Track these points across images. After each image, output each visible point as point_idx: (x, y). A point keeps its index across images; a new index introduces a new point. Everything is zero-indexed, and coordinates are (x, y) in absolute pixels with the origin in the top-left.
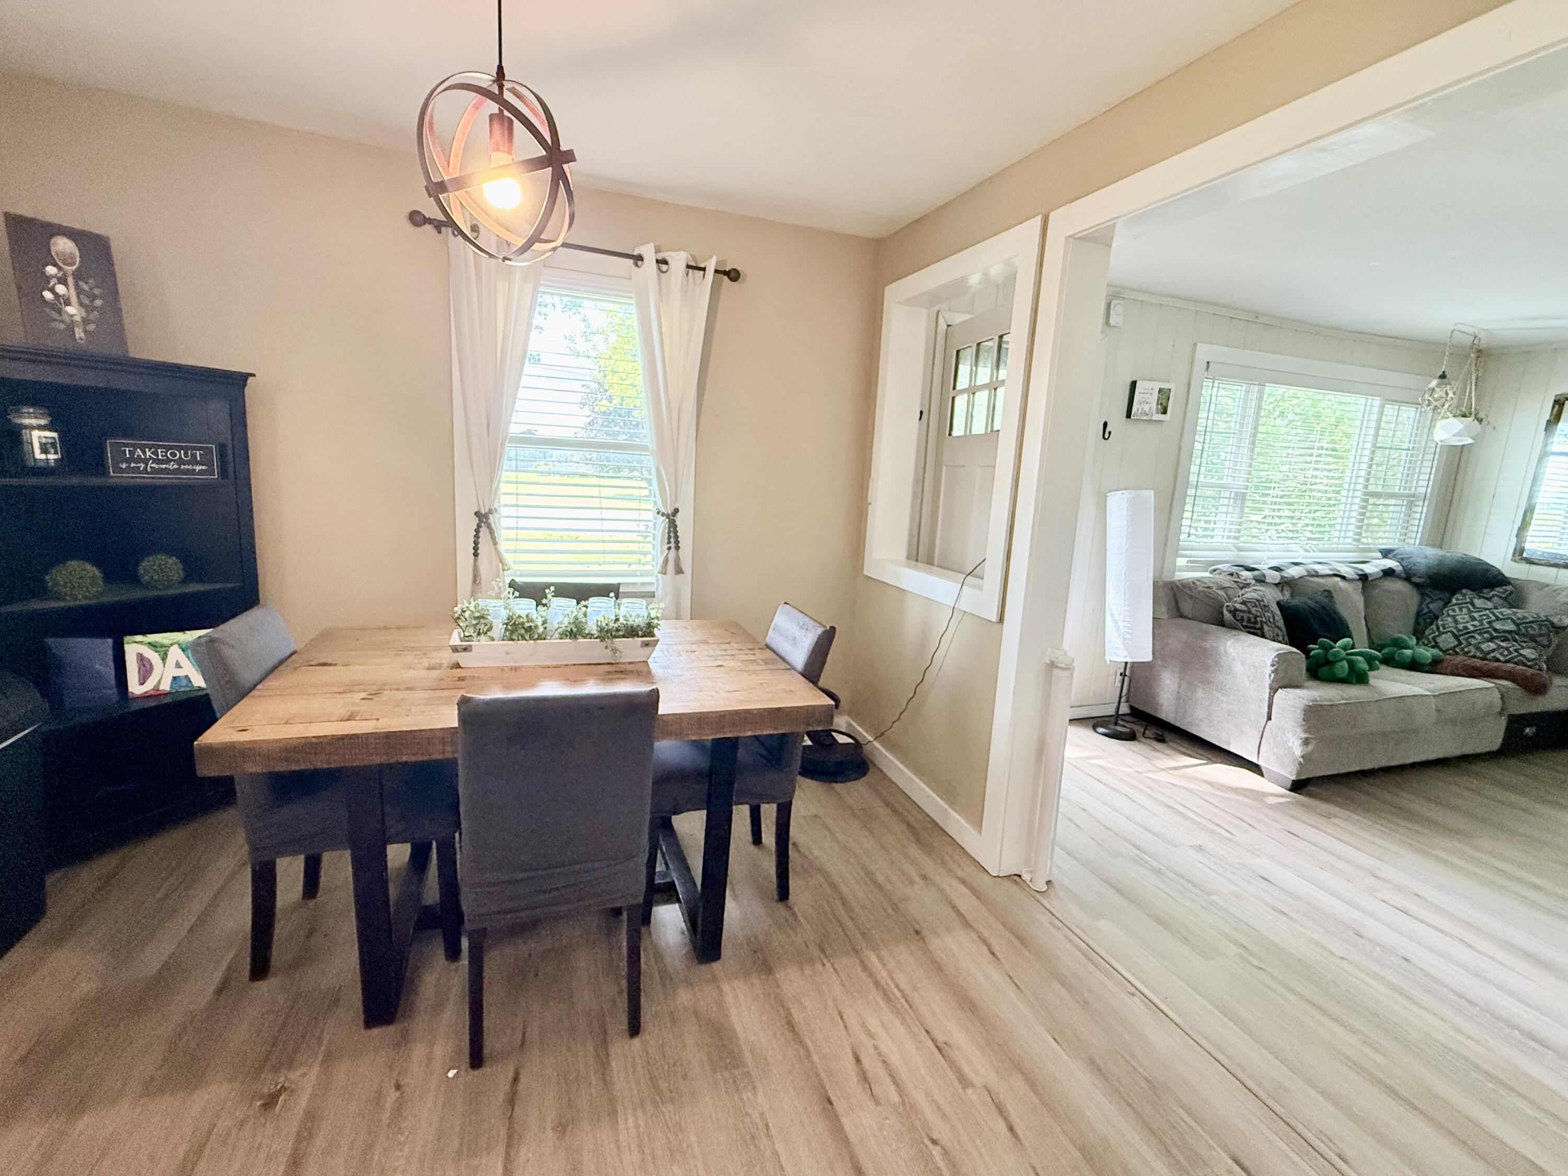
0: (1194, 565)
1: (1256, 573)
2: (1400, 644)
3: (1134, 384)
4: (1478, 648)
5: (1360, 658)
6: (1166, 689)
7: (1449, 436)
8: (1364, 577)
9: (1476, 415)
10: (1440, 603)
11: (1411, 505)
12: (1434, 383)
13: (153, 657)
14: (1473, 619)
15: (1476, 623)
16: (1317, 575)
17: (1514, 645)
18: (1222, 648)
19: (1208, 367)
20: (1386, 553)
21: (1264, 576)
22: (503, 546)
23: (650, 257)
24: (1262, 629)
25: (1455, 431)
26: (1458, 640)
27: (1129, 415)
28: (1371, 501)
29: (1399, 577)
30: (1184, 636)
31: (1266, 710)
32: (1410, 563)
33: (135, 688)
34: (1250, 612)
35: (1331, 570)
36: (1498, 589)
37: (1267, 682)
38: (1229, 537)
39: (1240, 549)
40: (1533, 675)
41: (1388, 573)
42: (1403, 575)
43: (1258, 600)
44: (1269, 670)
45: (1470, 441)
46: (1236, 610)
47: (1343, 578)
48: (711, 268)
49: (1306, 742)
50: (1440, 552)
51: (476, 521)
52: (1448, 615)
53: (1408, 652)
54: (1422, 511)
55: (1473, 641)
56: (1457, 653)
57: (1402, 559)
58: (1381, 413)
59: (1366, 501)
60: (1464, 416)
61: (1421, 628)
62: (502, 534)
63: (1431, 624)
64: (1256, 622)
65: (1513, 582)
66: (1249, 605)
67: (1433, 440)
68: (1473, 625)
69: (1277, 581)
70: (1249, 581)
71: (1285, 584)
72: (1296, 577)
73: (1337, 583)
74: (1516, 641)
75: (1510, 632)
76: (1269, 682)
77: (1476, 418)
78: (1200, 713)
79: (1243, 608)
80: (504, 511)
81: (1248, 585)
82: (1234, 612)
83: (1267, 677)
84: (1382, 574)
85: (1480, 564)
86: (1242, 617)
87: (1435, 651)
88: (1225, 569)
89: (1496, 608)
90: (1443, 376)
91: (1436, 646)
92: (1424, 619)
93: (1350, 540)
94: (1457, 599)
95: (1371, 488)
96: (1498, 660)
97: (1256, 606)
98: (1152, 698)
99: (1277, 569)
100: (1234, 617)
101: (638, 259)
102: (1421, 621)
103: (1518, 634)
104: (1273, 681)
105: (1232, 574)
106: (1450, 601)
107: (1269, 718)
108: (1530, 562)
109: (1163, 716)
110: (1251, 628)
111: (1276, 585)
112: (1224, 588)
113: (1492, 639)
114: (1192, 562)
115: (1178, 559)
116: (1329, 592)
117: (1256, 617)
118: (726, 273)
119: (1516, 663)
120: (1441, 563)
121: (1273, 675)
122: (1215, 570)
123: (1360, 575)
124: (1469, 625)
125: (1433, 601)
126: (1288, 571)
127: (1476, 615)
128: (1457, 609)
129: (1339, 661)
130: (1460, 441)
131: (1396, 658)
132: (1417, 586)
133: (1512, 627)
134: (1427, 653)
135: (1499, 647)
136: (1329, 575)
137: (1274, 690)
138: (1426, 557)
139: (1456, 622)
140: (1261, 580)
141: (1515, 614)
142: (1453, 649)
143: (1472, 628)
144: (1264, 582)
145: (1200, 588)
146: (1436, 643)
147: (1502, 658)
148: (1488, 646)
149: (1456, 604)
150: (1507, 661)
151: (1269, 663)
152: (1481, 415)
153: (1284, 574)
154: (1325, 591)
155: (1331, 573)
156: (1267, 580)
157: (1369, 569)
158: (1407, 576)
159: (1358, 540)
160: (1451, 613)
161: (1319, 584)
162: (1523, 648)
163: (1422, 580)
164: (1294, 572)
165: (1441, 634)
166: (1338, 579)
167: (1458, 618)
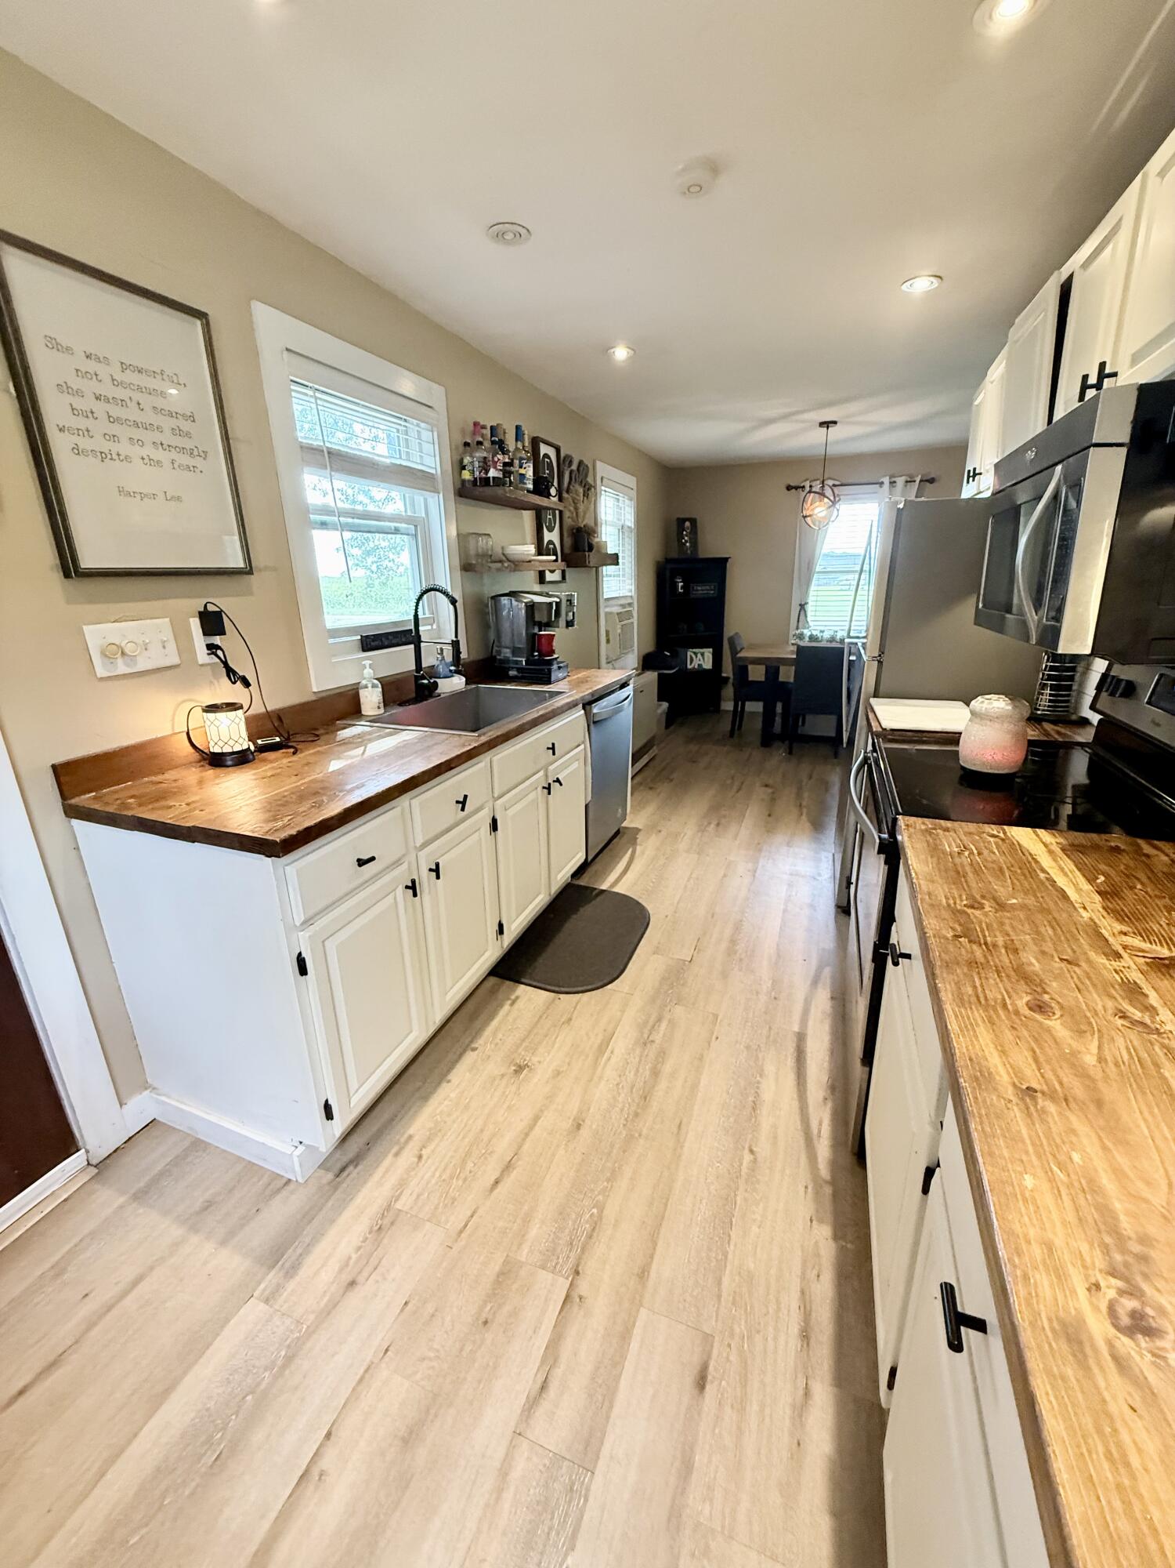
13: (694, 656)
22: (809, 619)
23: (886, 480)
33: (689, 667)
48: (918, 480)
51: (799, 608)
62: (809, 614)
80: (810, 603)
101: (882, 483)
118: (927, 481)
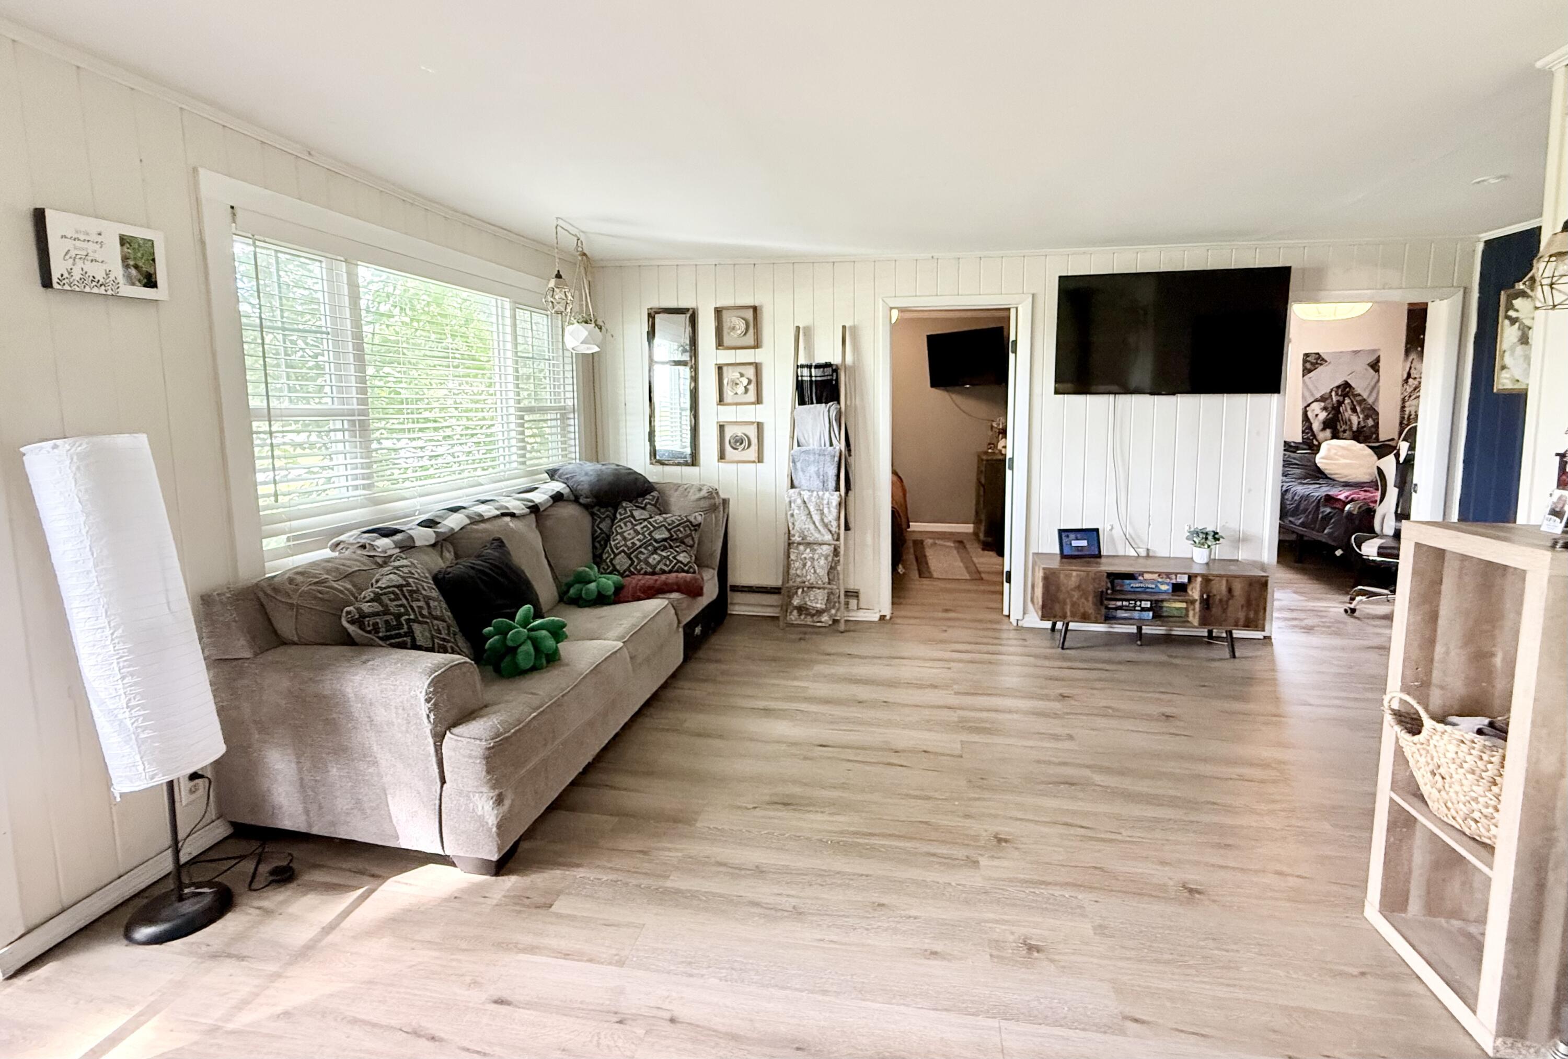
0: (300, 543)
1: (398, 537)
2: (584, 580)
3: (39, 217)
4: (647, 563)
5: (544, 632)
6: (280, 778)
7: (578, 344)
8: (535, 509)
9: (596, 321)
10: (608, 521)
11: (564, 418)
12: (552, 283)
14: (637, 533)
15: (640, 537)
16: (481, 519)
17: (672, 553)
18: (349, 690)
19: (234, 215)
20: (553, 474)
21: (411, 538)
24: (410, 633)
25: (582, 338)
26: (631, 559)
27: (47, 282)
28: (526, 418)
29: (568, 500)
30: (285, 683)
31: (437, 771)
32: (575, 482)
34: (386, 612)
35: (497, 509)
36: (648, 496)
37: (427, 728)
38: (356, 488)
39: (376, 502)
40: (691, 580)
41: (557, 498)
42: (572, 498)
43: (400, 587)
44: (423, 708)
45: (596, 349)
46: (363, 615)
47: (512, 515)
49: (499, 800)
50: (599, 466)
52: (618, 533)
53: (593, 586)
54: (574, 423)
55: (642, 557)
56: (633, 574)
57: (567, 479)
58: (514, 317)
59: (522, 417)
60: (586, 322)
61: (598, 552)
63: (606, 546)
64: (400, 626)
65: (656, 486)
66: (385, 599)
67: (567, 350)
68: (639, 540)
69: (433, 542)
70: (389, 553)
71: (445, 541)
72: (457, 529)
73: (507, 524)
74: (671, 547)
75: (665, 540)
76: (430, 727)
77: (597, 325)
78: (342, 803)
79: (377, 607)
81: (387, 560)
82: (360, 620)
83: (426, 721)
84: (552, 501)
85: (629, 474)
86: (376, 625)
87: (615, 578)
88: (351, 540)
89: (651, 517)
90: (559, 276)
91: (614, 570)
92: (599, 542)
93: (515, 465)
94: (621, 514)
95: (525, 403)
96: (664, 572)
97: (397, 598)
98: (259, 801)
99: (430, 523)
100: (362, 627)
102: (597, 545)
103: (672, 540)
104: (435, 724)
105: (363, 547)
106: (615, 518)
107: (443, 782)
108: (662, 463)
109: (287, 824)
110: (391, 637)
111: (433, 546)
112: (348, 576)
113: (655, 551)
114: (296, 538)
115: (265, 541)
116: (499, 540)
117: (398, 616)
119: (677, 571)
120: (600, 475)
121: (432, 716)
122: (338, 544)
123: (529, 508)
124: (635, 540)
125: (603, 520)
126: (446, 522)
127: (638, 528)
128: (623, 525)
129: (520, 645)
130: (588, 349)
131: (584, 596)
132: (586, 507)
133: (666, 535)
134: (608, 582)
135: (663, 558)
136: (497, 517)
137: (439, 738)
138: (586, 474)
139: (625, 539)
140: (408, 546)
141: (665, 519)
142: (628, 569)
143: (638, 544)
144: (414, 547)
145: (304, 588)
146: (614, 566)
147: (667, 569)
148: (654, 559)
149: (621, 520)
150: (670, 572)
151: (422, 697)
152: (600, 323)
153: (441, 529)
154: (494, 540)
155: (498, 513)
156: (418, 544)
157: (538, 497)
158: (575, 498)
159: (524, 463)
160: (619, 531)
161: (486, 531)
162: (679, 553)
163: (589, 500)
164: (454, 522)
165: (616, 555)
166: (508, 519)
167: (625, 534)
